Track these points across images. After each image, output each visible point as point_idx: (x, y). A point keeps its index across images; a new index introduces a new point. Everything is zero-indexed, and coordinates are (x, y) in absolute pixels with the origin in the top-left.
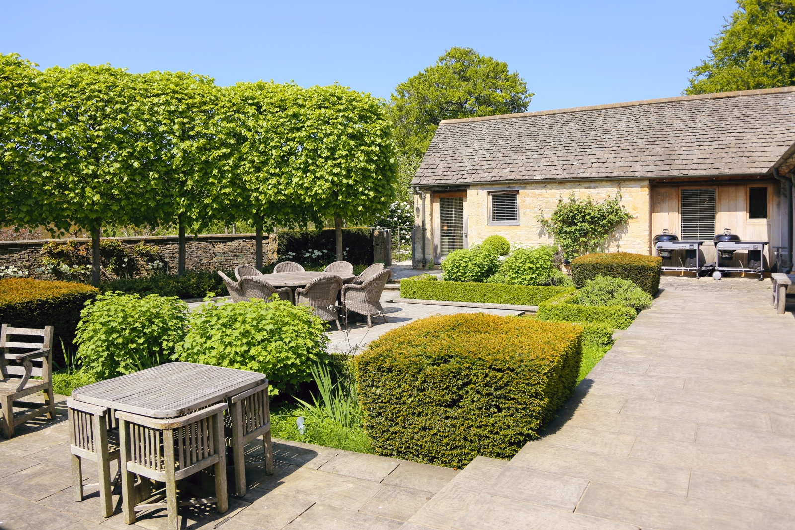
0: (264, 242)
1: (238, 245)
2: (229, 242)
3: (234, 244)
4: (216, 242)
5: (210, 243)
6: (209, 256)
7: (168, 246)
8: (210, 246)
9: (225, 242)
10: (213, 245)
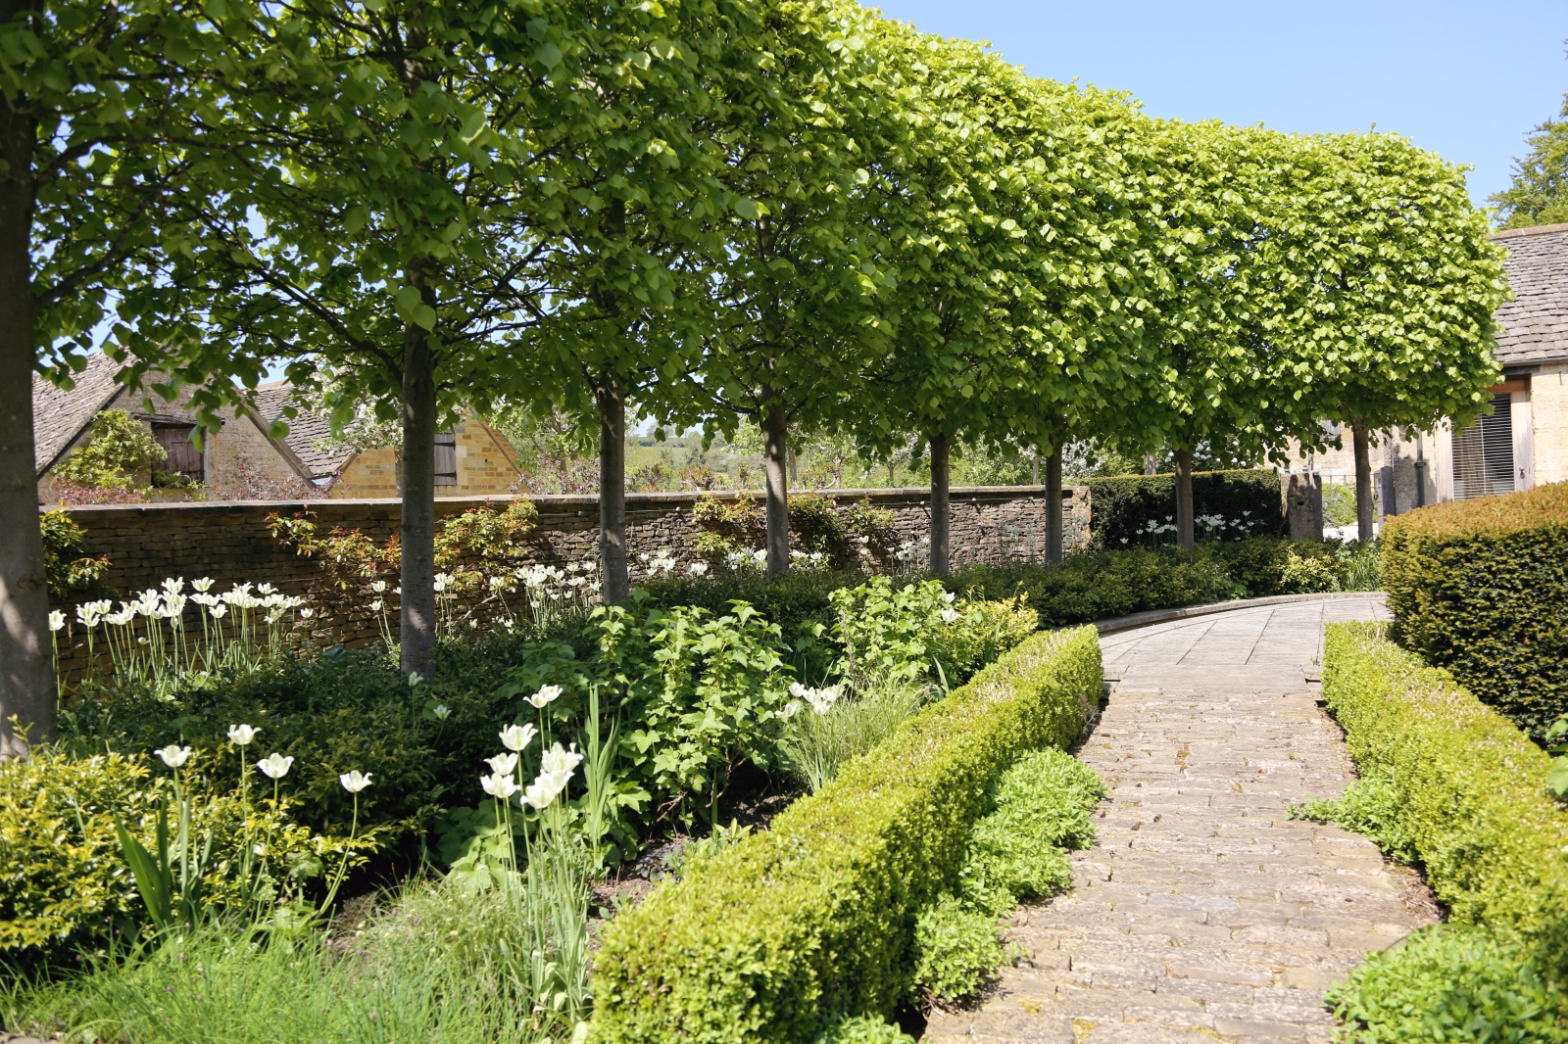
0: (1066, 502)
1: (1018, 510)
2: (1005, 502)
3: (1013, 508)
4: (983, 504)
5: (974, 504)
6: (974, 535)
7: (906, 510)
8: (973, 512)
9: (996, 504)
10: (978, 511)
